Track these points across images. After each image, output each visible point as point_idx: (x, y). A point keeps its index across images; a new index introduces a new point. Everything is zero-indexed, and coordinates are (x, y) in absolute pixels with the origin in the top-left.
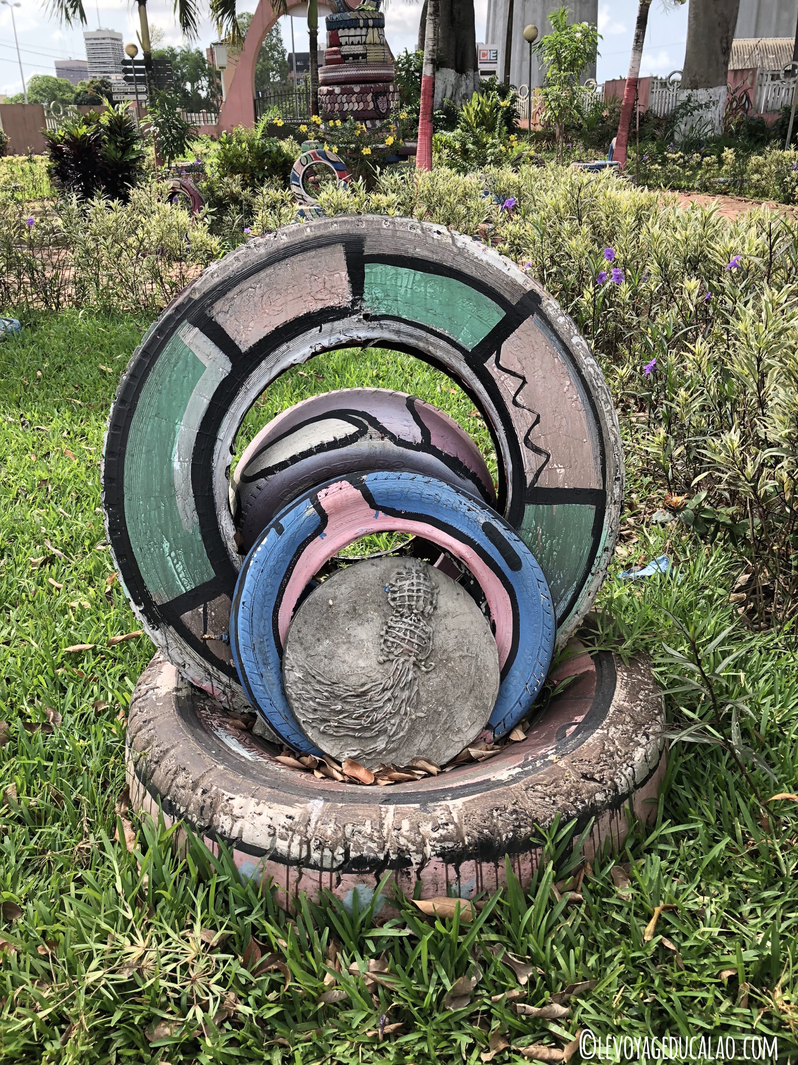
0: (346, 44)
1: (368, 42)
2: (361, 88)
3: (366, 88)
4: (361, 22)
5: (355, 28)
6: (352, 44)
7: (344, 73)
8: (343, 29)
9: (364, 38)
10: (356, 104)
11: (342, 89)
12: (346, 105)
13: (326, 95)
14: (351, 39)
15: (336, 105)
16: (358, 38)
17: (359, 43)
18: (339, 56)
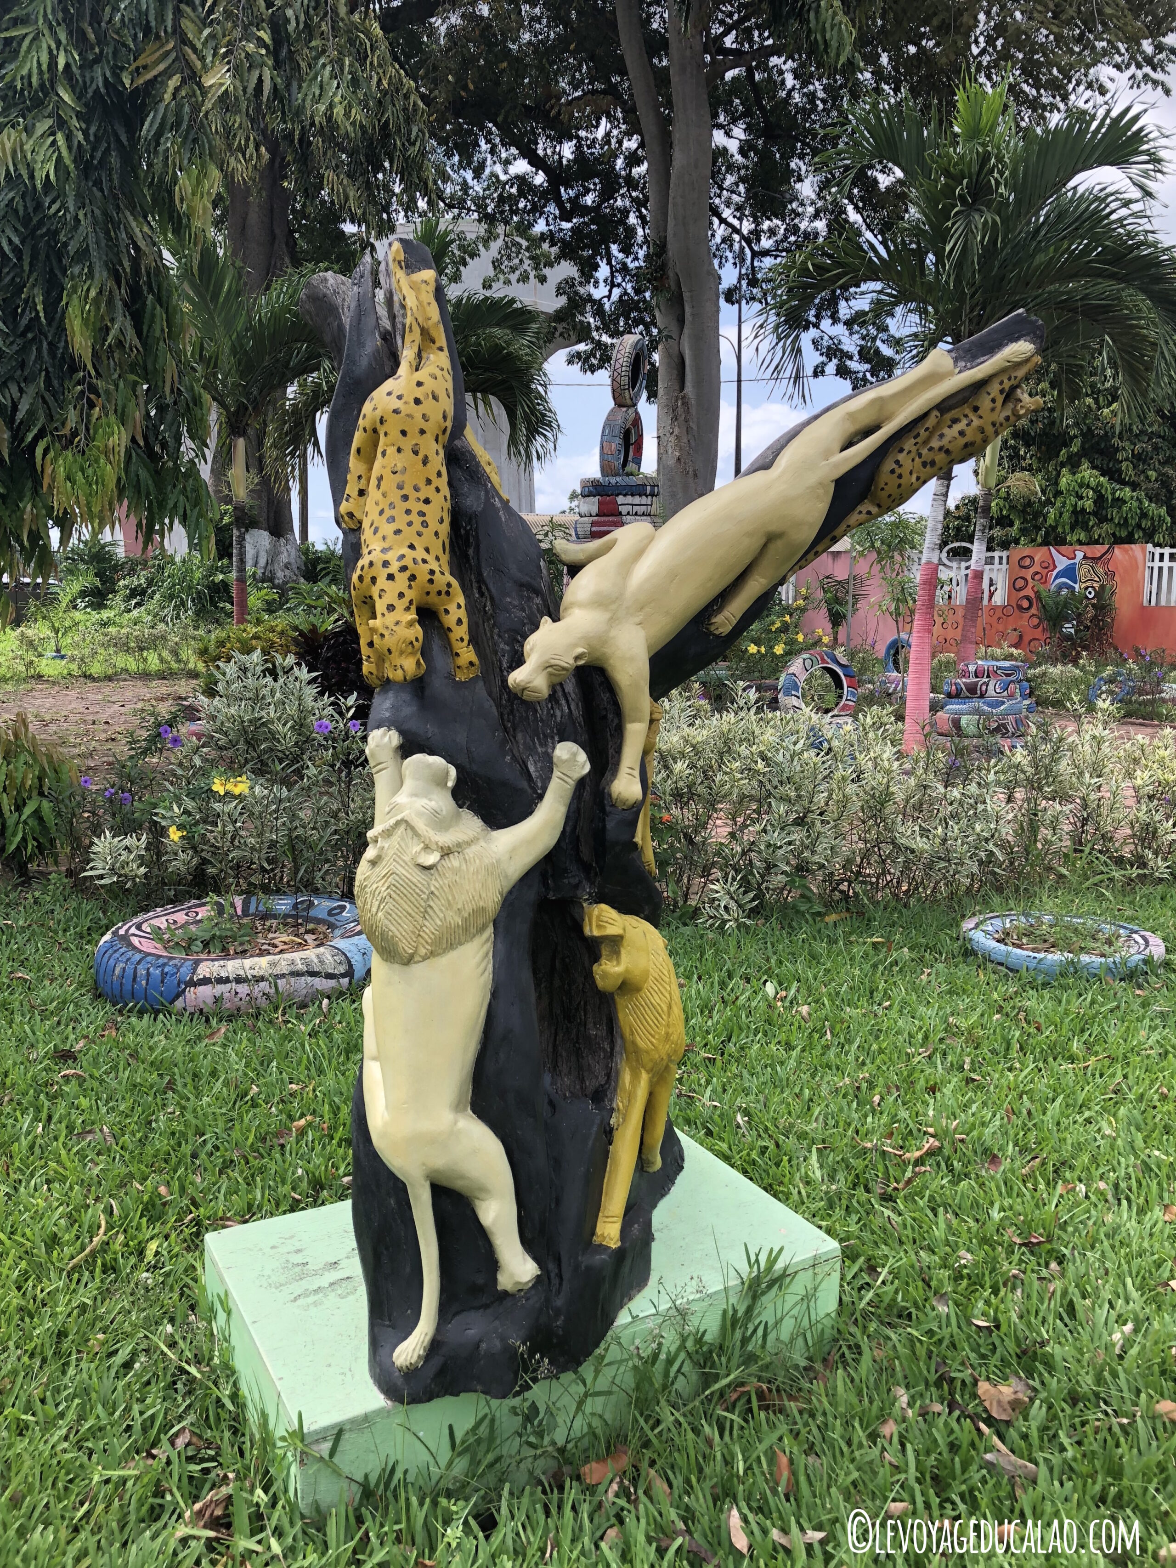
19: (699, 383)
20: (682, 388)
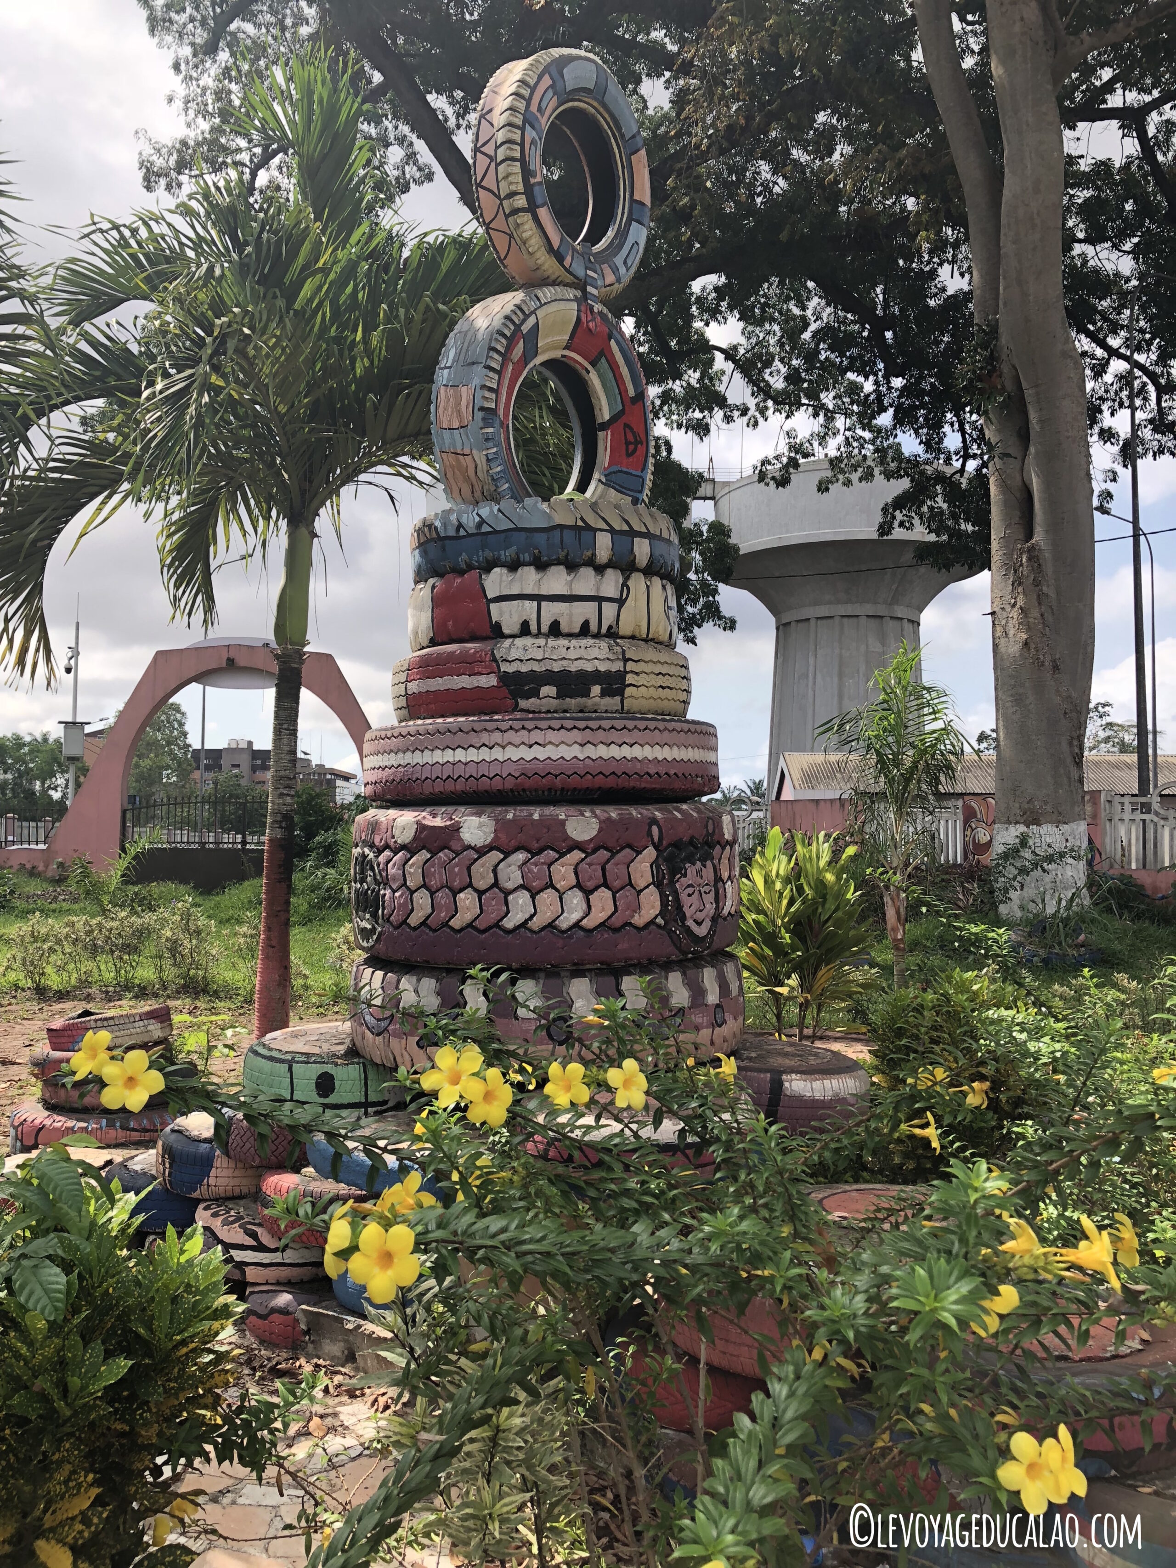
0: (525, 630)
1: (625, 628)
2: (606, 825)
3: (625, 823)
4: (604, 546)
5: (572, 567)
6: (555, 630)
7: (514, 754)
8: (513, 566)
9: (609, 610)
10: (576, 899)
11: (501, 825)
12: (521, 901)
13: (410, 849)
14: (550, 611)
15: (466, 899)
16: (588, 610)
17: (585, 631)
18: (489, 681)
19: (1054, 527)
20: (1029, 535)
